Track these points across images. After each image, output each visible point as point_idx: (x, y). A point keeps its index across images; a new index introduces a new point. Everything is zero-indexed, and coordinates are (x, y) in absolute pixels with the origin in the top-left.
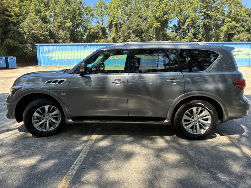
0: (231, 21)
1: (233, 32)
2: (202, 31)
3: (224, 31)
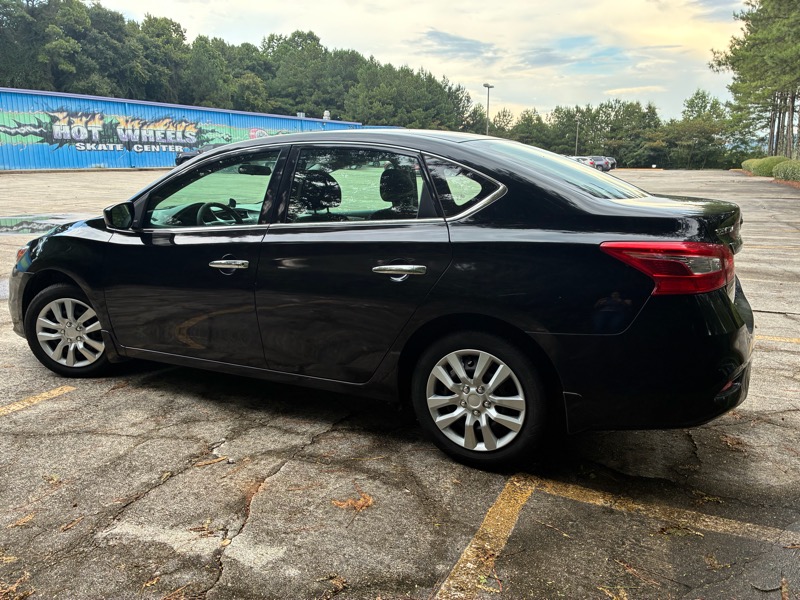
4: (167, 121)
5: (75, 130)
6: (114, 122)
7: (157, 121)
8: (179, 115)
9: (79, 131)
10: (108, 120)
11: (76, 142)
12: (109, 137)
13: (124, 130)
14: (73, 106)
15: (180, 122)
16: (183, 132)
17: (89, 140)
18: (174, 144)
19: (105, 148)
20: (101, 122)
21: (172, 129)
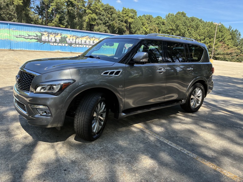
0: (91, 13)
1: (94, 24)
2: (67, 17)
3: (86, 21)
4: (87, 37)
5: (50, 38)
6: (65, 36)
7: (83, 37)
8: (92, 35)
9: (52, 39)
10: (63, 36)
11: (50, 42)
12: (63, 41)
13: (69, 39)
14: (50, 31)
15: (92, 38)
16: (93, 41)
17: (55, 42)
18: (89, 45)
19: (61, 45)
20: (61, 36)
21: (89, 40)
